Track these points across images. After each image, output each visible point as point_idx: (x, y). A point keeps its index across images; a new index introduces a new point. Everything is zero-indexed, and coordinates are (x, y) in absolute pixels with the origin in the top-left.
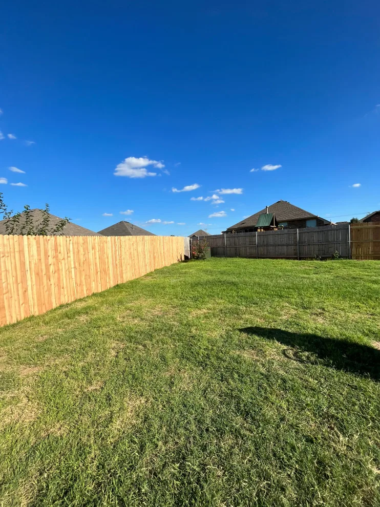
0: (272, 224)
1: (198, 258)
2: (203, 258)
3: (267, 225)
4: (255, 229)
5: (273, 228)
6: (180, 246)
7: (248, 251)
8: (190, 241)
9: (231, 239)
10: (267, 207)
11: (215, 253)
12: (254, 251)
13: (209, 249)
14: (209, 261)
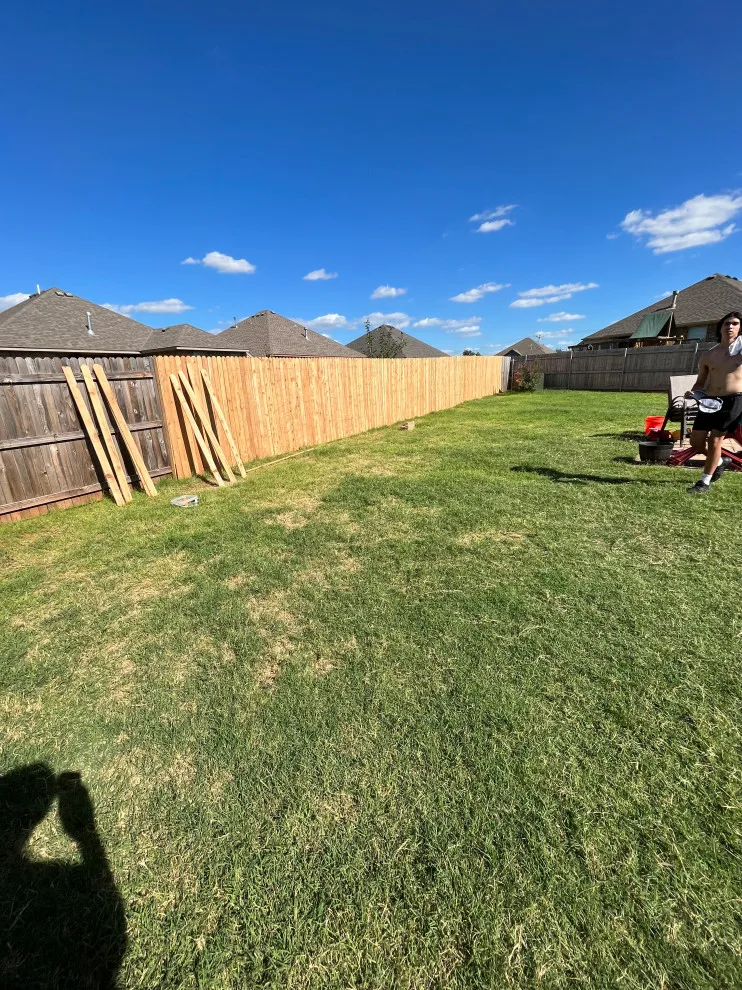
0: (663, 332)
1: (522, 390)
2: (530, 390)
3: (652, 334)
4: (632, 343)
5: (665, 341)
6: (492, 372)
7: (607, 379)
8: (511, 363)
9: (581, 361)
10: (675, 293)
11: (550, 384)
12: (616, 380)
13: (543, 377)
14: (539, 393)
